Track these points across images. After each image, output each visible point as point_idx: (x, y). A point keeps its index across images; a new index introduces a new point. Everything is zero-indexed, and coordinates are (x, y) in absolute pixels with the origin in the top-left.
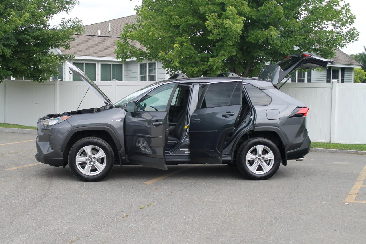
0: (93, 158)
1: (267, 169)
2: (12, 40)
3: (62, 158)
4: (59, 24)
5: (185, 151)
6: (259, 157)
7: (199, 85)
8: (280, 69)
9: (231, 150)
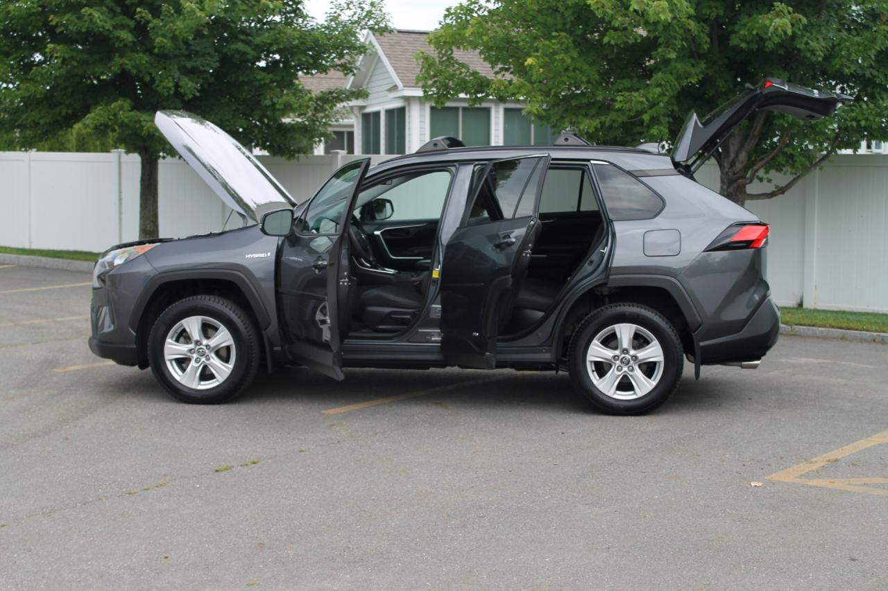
0: (205, 348)
1: (644, 386)
2: (206, 56)
3: (135, 346)
4: (326, 13)
5: (431, 335)
6: (623, 356)
7: (475, 166)
8: (696, 122)
9: (551, 335)
